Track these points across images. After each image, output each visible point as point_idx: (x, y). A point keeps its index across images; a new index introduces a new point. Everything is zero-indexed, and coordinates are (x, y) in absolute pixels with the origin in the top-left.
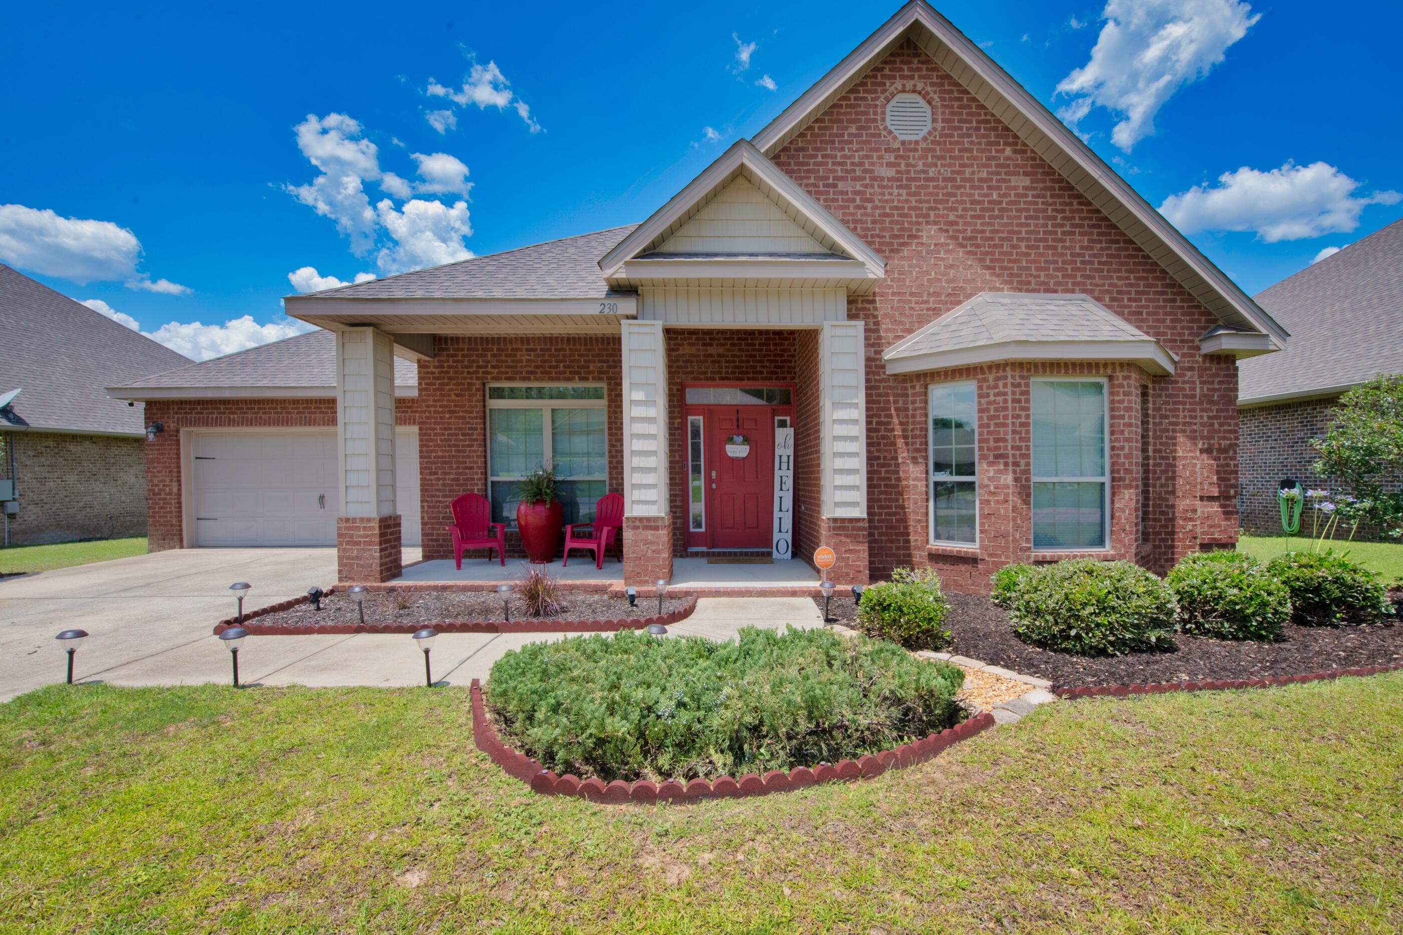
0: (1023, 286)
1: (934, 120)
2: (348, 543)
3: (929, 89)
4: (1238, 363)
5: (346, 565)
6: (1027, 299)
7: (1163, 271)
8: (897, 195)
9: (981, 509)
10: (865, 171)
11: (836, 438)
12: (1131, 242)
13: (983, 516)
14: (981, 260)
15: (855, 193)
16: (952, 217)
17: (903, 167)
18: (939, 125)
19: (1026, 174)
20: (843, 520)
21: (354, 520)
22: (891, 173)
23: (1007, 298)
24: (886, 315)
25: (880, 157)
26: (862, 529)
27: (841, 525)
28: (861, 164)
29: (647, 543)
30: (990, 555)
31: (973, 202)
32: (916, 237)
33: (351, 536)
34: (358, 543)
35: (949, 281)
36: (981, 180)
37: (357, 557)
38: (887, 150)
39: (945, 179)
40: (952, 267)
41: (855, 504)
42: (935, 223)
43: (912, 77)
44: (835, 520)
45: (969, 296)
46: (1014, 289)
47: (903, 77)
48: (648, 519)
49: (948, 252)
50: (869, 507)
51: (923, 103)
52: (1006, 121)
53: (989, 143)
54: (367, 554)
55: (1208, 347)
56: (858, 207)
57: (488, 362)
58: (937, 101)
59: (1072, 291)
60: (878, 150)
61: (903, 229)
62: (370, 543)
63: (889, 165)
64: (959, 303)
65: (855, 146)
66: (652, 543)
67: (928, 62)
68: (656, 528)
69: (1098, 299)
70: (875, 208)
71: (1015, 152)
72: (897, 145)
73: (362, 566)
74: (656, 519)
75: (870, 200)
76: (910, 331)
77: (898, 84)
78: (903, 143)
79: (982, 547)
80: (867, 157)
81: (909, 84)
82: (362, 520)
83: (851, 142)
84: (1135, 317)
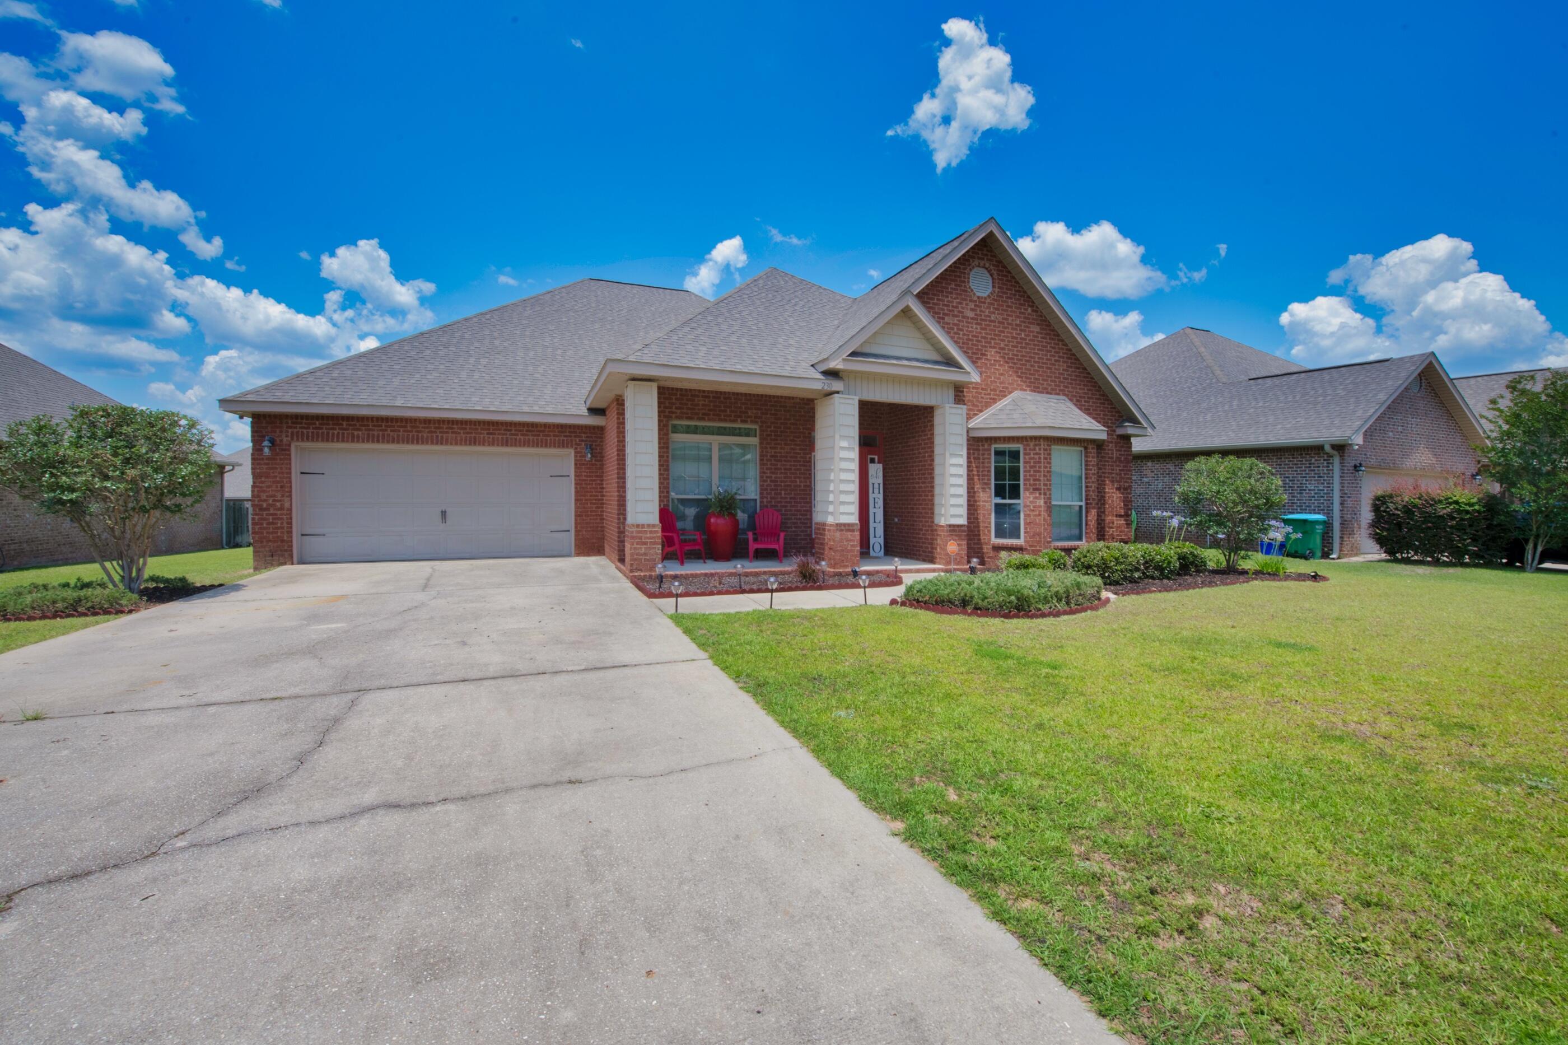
0: (1036, 389)
1: (994, 287)
2: (637, 543)
3: (992, 267)
4: (1133, 440)
5: (636, 560)
6: (1038, 397)
7: (1100, 387)
8: (975, 328)
9: (1025, 520)
10: (959, 312)
11: (952, 475)
12: (1085, 369)
13: (1026, 524)
14: (1017, 372)
15: (954, 324)
16: (1002, 345)
17: (978, 312)
18: (997, 290)
19: (1038, 324)
20: (954, 526)
21: (643, 526)
22: (971, 314)
23: (1029, 395)
24: (969, 401)
25: (967, 304)
26: (964, 531)
27: (954, 529)
28: (957, 307)
29: (848, 540)
30: (1031, 546)
31: (1013, 337)
32: (985, 355)
33: (641, 538)
34: (645, 543)
35: (1001, 383)
36: (1017, 325)
37: (645, 554)
38: (971, 301)
39: (999, 322)
40: (1002, 374)
41: (960, 516)
42: (994, 348)
43: (983, 259)
44: (950, 526)
45: (1010, 393)
46: (1032, 391)
47: (979, 258)
48: (849, 525)
49: (1000, 365)
50: (969, 518)
51: (988, 275)
52: (1029, 293)
53: (1021, 304)
54: (652, 551)
55: (1120, 431)
56: (955, 333)
57: (673, 404)
58: (995, 276)
59: (1058, 394)
60: (966, 300)
61: (977, 349)
62: (655, 543)
63: (972, 310)
64: (1005, 396)
65: (954, 296)
66: (851, 540)
67: (991, 251)
68: (853, 531)
69: (1071, 400)
70: (964, 335)
71: (1033, 311)
72: (975, 299)
73: (648, 560)
74: (853, 525)
75: (962, 330)
76: (981, 411)
77: (976, 262)
78: (978, 297)
79: (1026, 541)
80: (960, 303)
81: (982, 263)
82: (649, 526)
83: (951, 293)
84: (1087, 411)
